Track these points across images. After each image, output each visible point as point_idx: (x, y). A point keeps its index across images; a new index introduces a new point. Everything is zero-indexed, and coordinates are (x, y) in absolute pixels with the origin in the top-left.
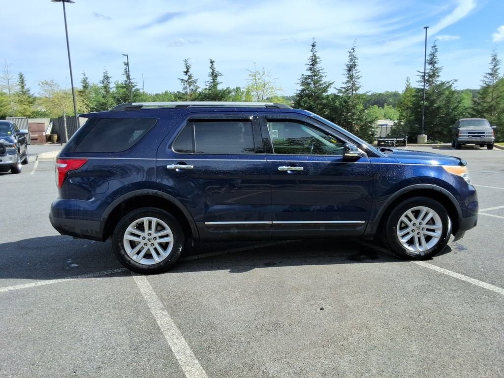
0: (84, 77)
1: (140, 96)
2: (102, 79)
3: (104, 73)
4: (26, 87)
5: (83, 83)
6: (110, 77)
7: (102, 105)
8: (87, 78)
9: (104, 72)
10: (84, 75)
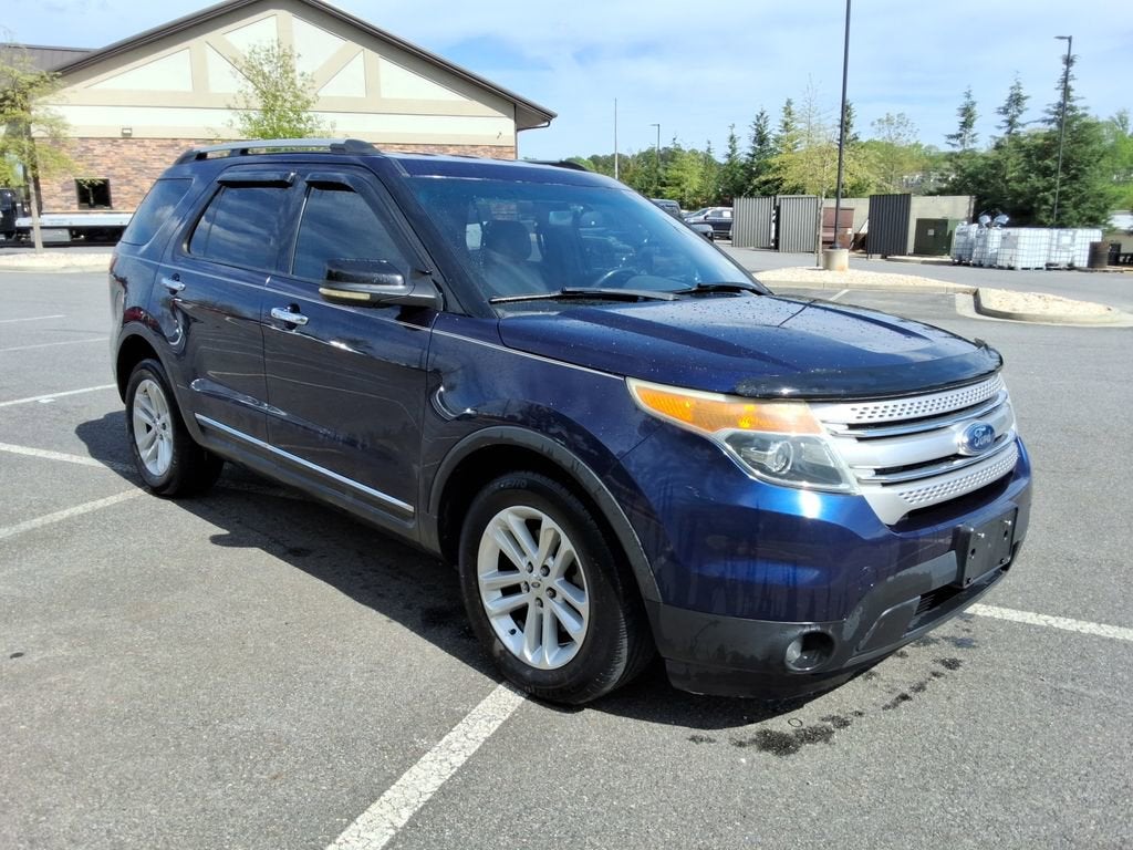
0: (966, 100)
1: (1087, 144)
2: (1003, 103)
3: (1012, 88)
4: (852, 131)
5: (963, 115)
6: (1026, 98)
7: (992, 166)
8: (973, 104)
9: (1015, 84)
10: (969, 96)
